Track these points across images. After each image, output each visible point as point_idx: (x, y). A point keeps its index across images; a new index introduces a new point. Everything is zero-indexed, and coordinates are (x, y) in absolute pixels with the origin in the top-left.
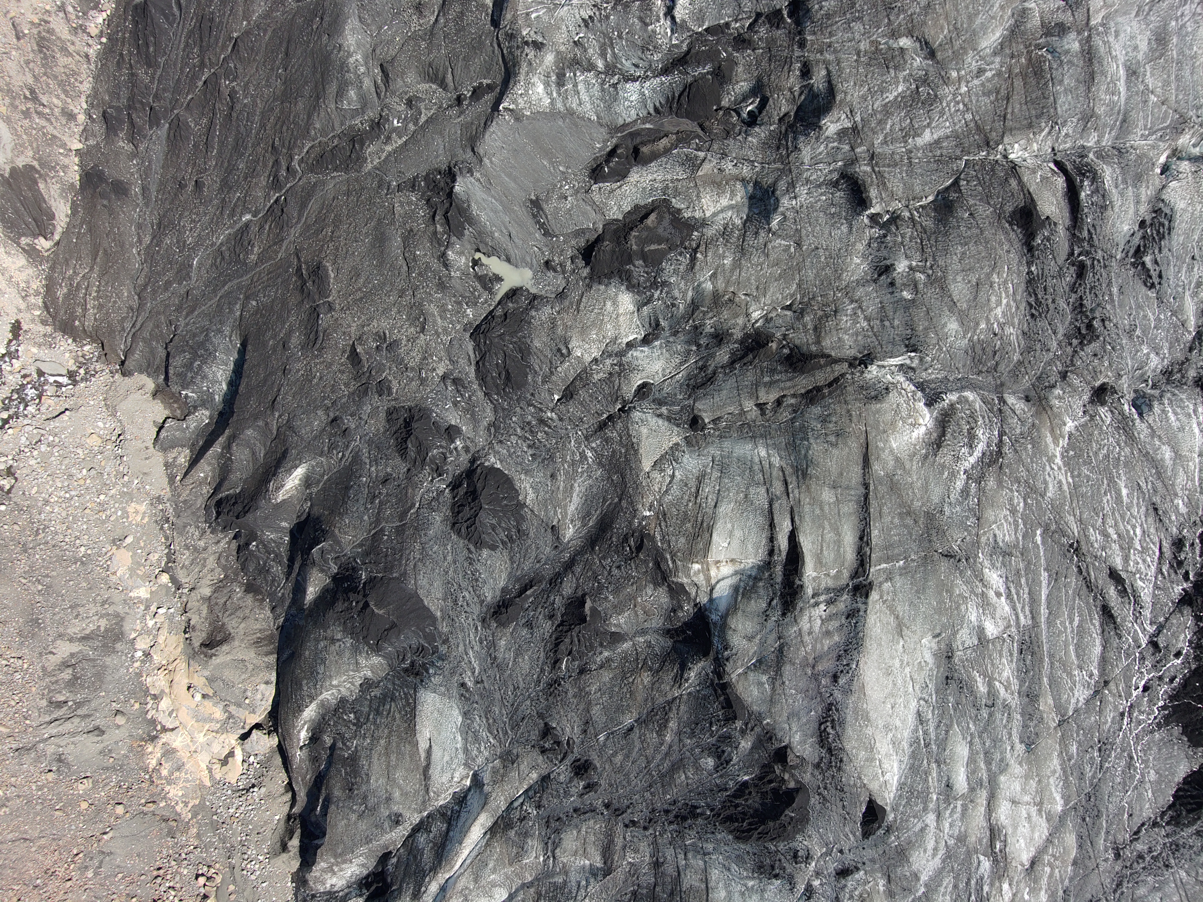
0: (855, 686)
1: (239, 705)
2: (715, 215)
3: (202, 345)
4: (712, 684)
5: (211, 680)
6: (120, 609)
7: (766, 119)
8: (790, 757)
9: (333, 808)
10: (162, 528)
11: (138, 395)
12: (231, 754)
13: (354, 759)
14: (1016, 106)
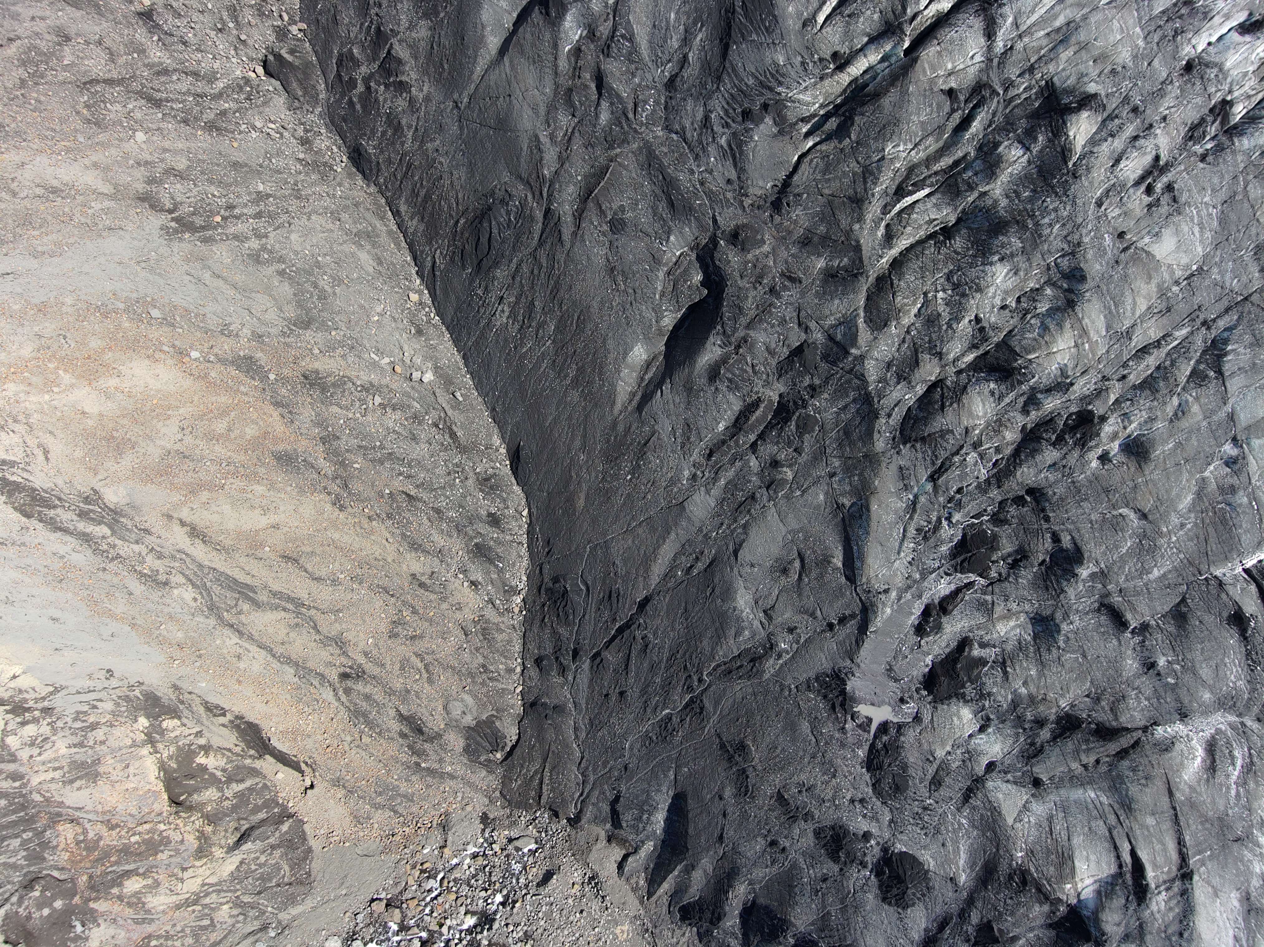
0: (1195, 935)
2: (1006, 633)
3: (646, 802)
7: (1029, 564)
10: (643, 937)
11: (599, 844)
14: (1213, 544)
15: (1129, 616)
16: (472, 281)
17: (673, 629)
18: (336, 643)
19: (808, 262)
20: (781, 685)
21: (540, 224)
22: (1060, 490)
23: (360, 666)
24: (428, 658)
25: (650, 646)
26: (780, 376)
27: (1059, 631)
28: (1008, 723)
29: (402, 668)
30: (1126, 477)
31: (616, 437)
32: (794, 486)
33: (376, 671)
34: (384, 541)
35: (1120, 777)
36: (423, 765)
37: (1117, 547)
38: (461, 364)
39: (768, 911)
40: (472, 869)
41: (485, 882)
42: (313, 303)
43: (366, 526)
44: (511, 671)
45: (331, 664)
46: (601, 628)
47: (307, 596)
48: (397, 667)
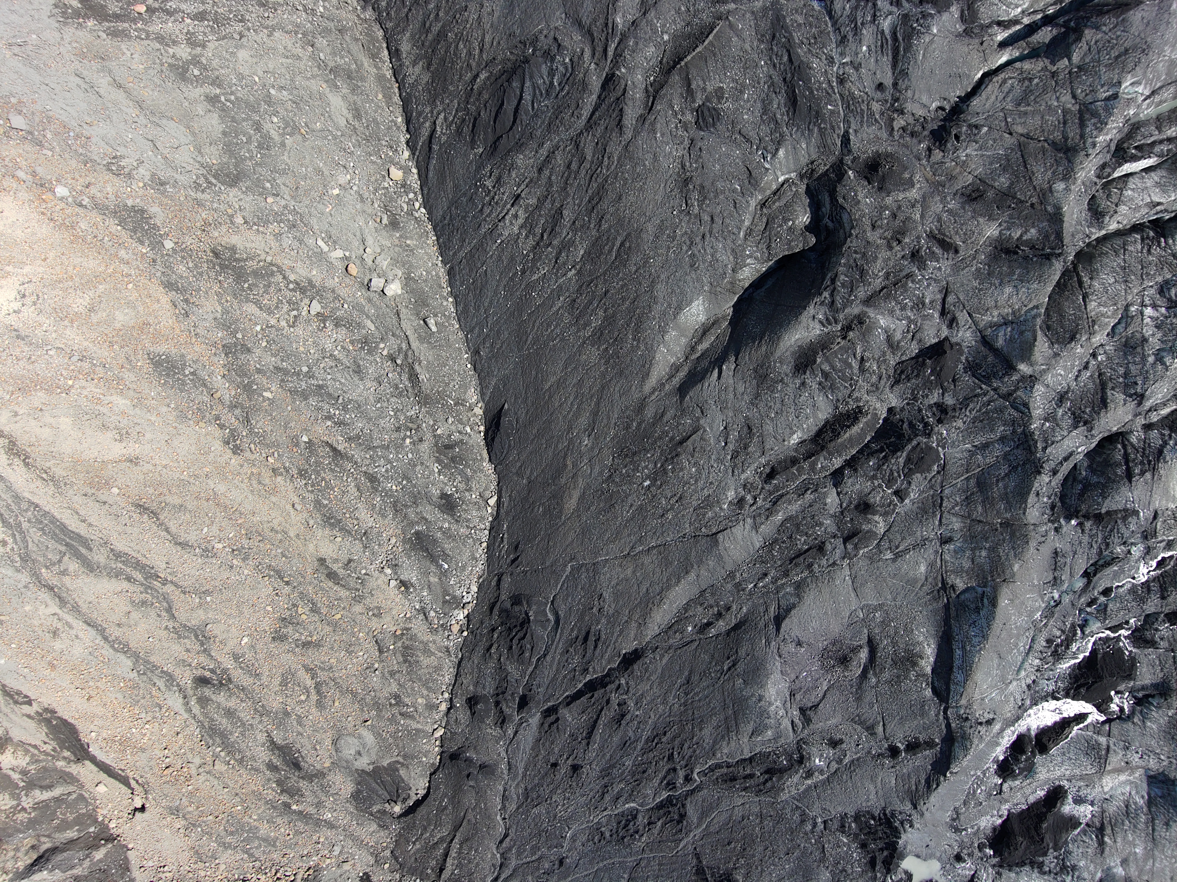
16: (480, 167)
17: (664, 702)
18: (196, 636)
19: (972, 225)
20: (803, 814)
21: (594, 97)
23: (225, 671)
24: (322, 676)
25: (628, 717)
26: (897, 382)
29: (284, 683)
31: (639, 424)
32: (885, 544)
33: (246, 681)
34: (289, 507)
36: (294, 807)
38: (444, 280)
42: (249, 151)
43: (267, 481)
44: (432, 707)
45: (183, 663)
46: (565, 677)
47: (165, 566)
48: (277, 681)
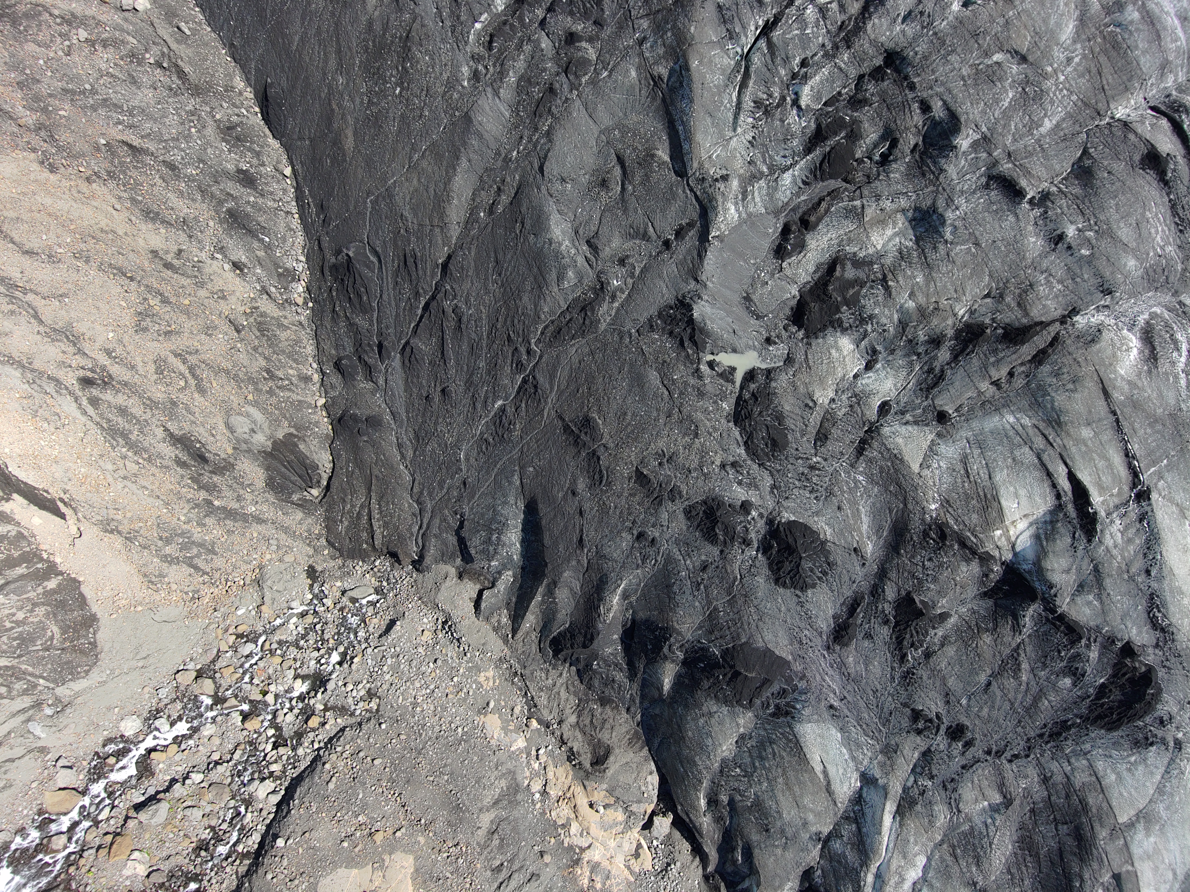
0: (1165, 571)
1: (639, 802)
2: (884, 246)
3: (493, 520)
4: (1047, 619)
5: (610, 792)
6: (509, 765)
7: (900, 155)
8: (1136, 649)
9: (756, 852)
10: (513, 683)
11: (448, 583)
12: (639, 846)
13: (758, 805)
14: (1109, 77)
15: (1023, 183)
17: (487, 292)
18: (67, 337)
20: (620, 333)
22: (922, 48)
23: (104, 368)
24: (192, 359)
25: (465, 319)
27: (943, 223)
28: (899, 353)
29: (159, 372)
30: (994, 14)
32: (600, 66)
33: (127, 376)
34: (110, 208)
35: (1040, 387)
36: (216, 503)
37: (997, 101)
39: (649, 624)
40: (299, 629)
41: (317, 642)
43: (85, 190)
44: (307, 379)
45: (65, 365)
46: (404, 309)
47: (20, 276)
48: (152, 368)
